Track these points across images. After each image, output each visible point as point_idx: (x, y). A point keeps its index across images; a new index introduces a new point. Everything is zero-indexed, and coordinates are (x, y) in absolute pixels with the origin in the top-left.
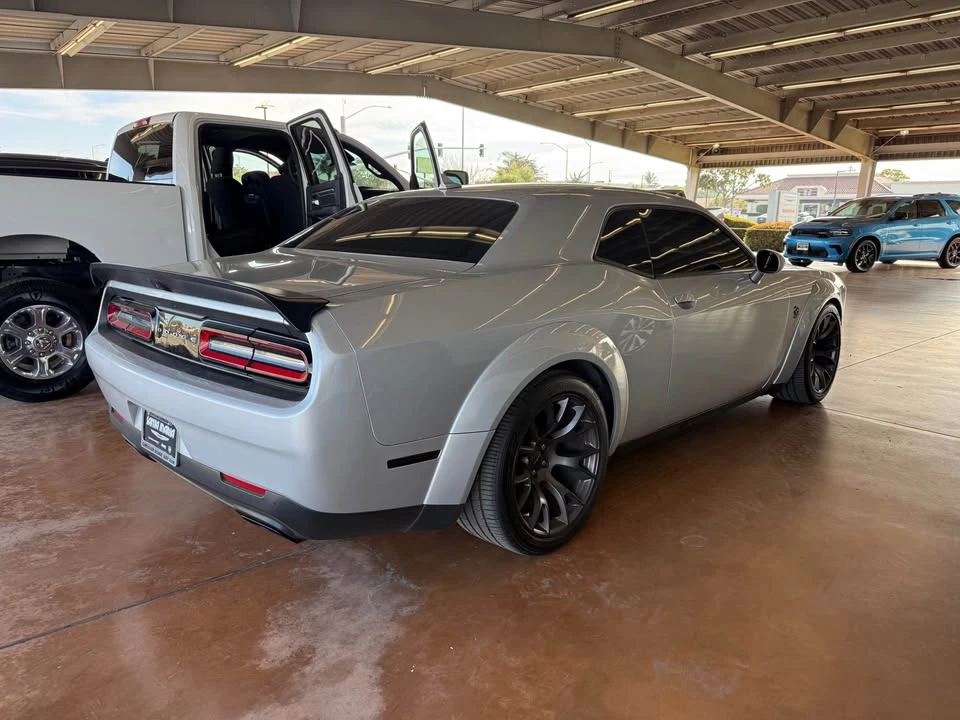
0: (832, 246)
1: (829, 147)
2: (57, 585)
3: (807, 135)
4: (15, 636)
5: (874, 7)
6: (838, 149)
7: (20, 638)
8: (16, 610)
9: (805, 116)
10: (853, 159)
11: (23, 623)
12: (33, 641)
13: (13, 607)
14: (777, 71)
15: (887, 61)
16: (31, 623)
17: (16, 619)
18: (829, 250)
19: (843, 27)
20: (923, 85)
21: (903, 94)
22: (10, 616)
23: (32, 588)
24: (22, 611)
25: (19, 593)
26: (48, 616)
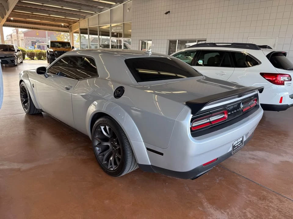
2: (260, 202)
4: (286, 200)
7: (286, 199)
8: (278, 205)
11: (281, 201)
12: (284, 196)
13: (277, 207)
16: (279, 199)
17: (281, 203)
22: (281, 205)
23: (266, 207)
24: (277, 204)
25: (271, 209)
26: (274, 197)
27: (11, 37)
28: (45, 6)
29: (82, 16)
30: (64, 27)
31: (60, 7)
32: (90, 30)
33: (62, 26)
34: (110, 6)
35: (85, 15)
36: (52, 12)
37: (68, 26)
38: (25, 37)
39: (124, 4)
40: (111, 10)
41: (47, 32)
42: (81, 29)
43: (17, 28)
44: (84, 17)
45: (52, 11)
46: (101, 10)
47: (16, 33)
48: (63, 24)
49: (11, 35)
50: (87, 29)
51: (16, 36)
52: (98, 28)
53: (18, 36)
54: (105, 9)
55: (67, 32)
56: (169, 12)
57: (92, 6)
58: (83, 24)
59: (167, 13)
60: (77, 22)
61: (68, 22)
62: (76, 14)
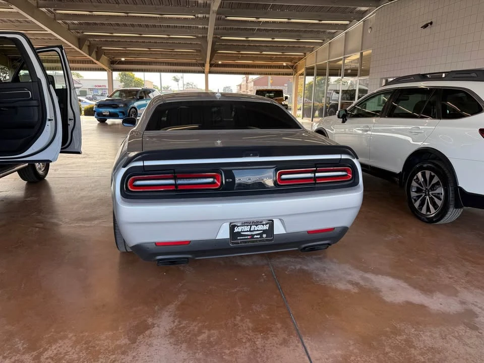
0: (120, 112)
1: (96, 64)
3: (89, 57)
4: (297, 346)
5: (139, 6)
6: (99, 64)
7: (299, 344)
8: (268, 345)
9: (87, 47)
10: (103, 70)
13: (264, 346)
14: (80, 24)
15: (132, 29)
17: (278, 346)
18: (119, 114)
19: (128, 12)
20: (146, 41)
21: (130, 43)
22: (273, 347)
24: (270, 343)
25: (248, 344)
26: (283, 335)
27: (240, 88)
28: (252, 41)
29: (309, 47)
30: (287, 67)
31: (270, 39)
32: (317, 69)
33: (284, 67)
34: (345, 27)
35: (312, 46)
36: (264, 48)
37: (292, 67)
38: (255, 87)
39: (364, 21)
40: (346, 33)
41: (270, 77)
42: (307, 69)
43: (247, 76)
44: (312, 50)
45: (265, 46)
46: (332, 35)
47: (245, 83)
48: (285, 64)
49: (240, 86)
50: (313, 68)
51: (245, 86)
52: (327, 64)
53: (247, 86)
54: (338, 33)
55: (290, 74)
56: (431, 23)
57: (317, 31)
58: (310, 61)
59: (425, 26)
60: (302, 58)
61: (291, 60)
62: (299, 47)
